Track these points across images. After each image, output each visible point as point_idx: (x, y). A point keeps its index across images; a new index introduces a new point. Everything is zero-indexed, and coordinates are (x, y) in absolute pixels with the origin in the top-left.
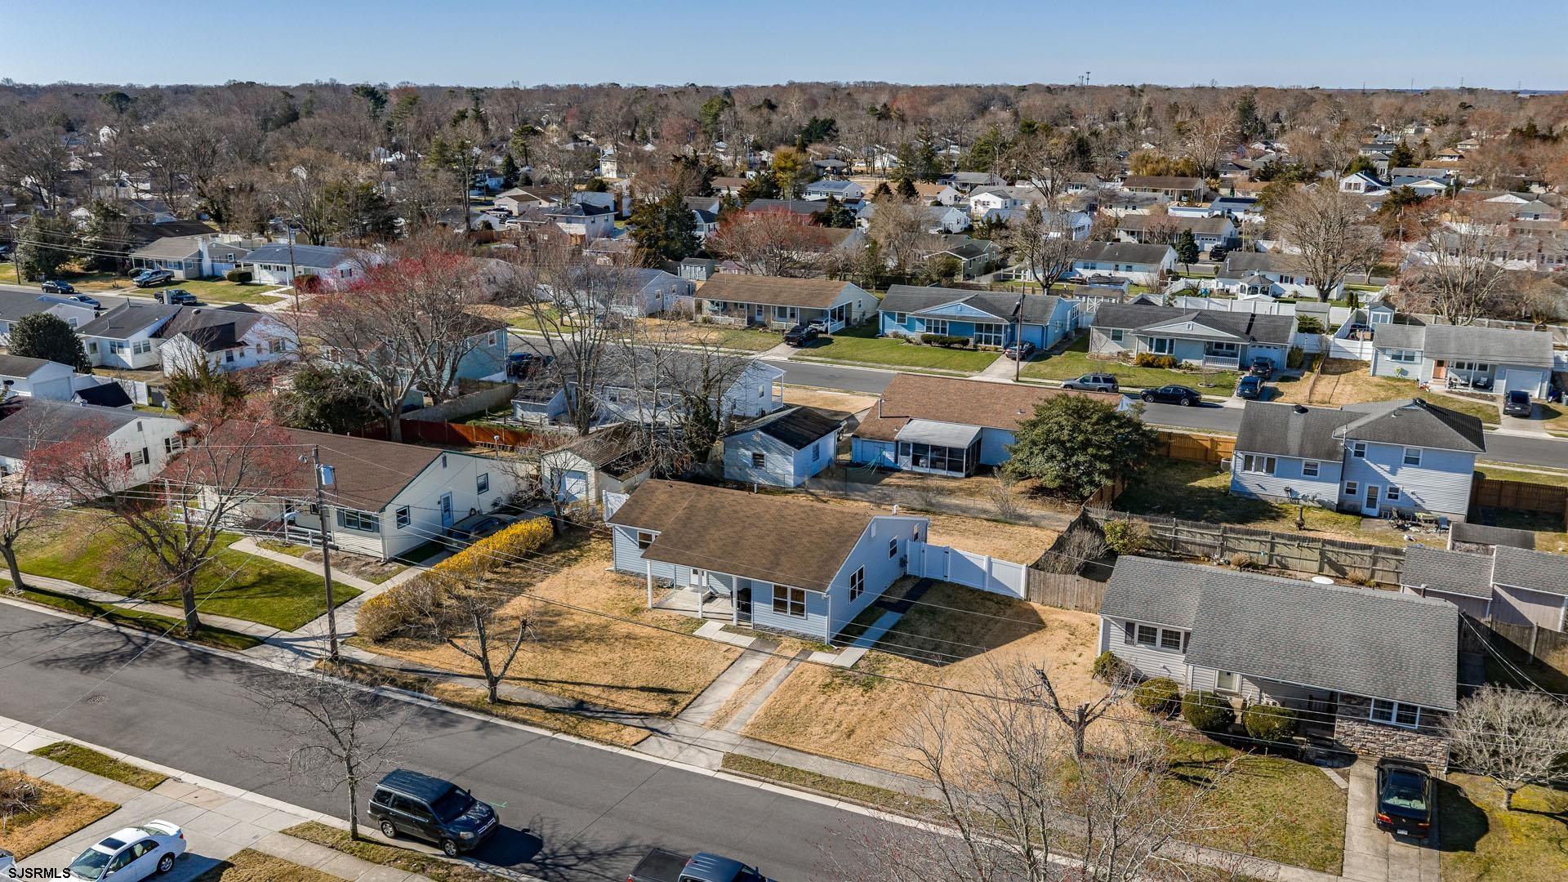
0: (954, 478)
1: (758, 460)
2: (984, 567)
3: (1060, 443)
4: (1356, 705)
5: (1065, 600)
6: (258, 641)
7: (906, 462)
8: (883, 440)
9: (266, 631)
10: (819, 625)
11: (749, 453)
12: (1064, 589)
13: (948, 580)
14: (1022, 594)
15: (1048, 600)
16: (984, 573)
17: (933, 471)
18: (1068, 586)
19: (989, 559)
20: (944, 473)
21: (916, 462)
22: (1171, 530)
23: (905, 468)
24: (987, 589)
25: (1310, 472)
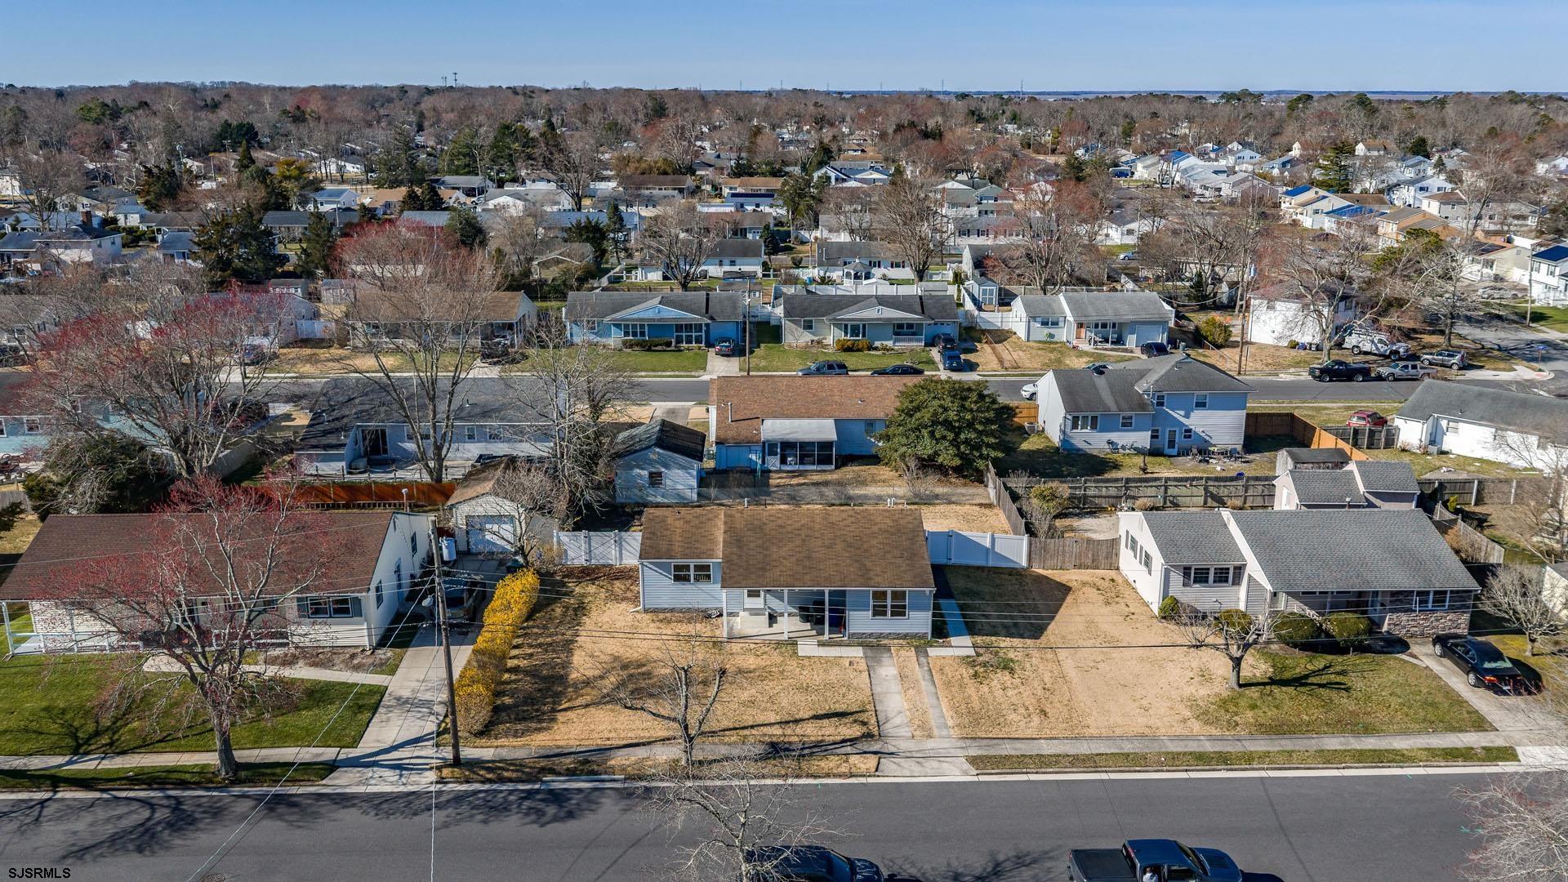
0: (825, 471)
1: (655, 479)
2: (988, 544)
3: (947, 424)
4: (1400, 599)
5: (1064, 562)
6: (331, 767)
7: (773, 462)
8: (749, 443)
9: (329, 753)
10: (920, 621)
11: (645, 473)
12: (1064, 552)
13: (953, 561)
14: (1024, 563)
15: (1048, 563)
16: (987, 549)
17: (802, 468)
18: (1067, 549)
19: (993, 536)
20: (814, 467)
21: (783, 461)
22: (1080, 488)
23: (773, 468)
24: (991, 564)
25: (1127, 425)
